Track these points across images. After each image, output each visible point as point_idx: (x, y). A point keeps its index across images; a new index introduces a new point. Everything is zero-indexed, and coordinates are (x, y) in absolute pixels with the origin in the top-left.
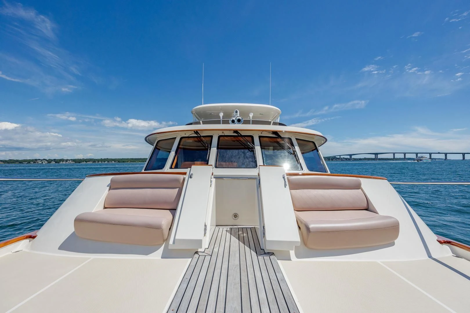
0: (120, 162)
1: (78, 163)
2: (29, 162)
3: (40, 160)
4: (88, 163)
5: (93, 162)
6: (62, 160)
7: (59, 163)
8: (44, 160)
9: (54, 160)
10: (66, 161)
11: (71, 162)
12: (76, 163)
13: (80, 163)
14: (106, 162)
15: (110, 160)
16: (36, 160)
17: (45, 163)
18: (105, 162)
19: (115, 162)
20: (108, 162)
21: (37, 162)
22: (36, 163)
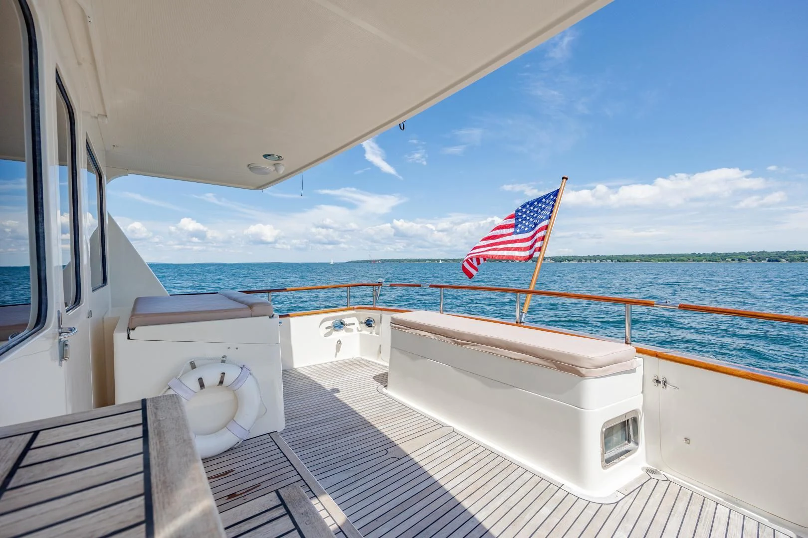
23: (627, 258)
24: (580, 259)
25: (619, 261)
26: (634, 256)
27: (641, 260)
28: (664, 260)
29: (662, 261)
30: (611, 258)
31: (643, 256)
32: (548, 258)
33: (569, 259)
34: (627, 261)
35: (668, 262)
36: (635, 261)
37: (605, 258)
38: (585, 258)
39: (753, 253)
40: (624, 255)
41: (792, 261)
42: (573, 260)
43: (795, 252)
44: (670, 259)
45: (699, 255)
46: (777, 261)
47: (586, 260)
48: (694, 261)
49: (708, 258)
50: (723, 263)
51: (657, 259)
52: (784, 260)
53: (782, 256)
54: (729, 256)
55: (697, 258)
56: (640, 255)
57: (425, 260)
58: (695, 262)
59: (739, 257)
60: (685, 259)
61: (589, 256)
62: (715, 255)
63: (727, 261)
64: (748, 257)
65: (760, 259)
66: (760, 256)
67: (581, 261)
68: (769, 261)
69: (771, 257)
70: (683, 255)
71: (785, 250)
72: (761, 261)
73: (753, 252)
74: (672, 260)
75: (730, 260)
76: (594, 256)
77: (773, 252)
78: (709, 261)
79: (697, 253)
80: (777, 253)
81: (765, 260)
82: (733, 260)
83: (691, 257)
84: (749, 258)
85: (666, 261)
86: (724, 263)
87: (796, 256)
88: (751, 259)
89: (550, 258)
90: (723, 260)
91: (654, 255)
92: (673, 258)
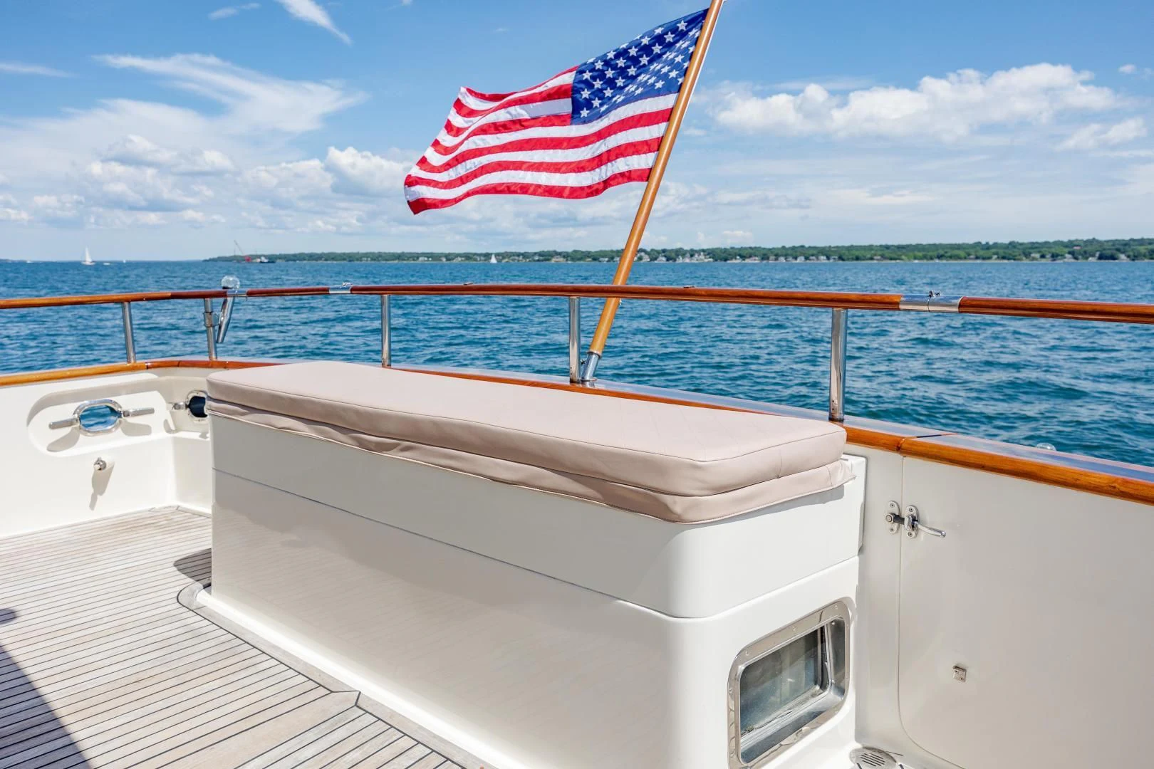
23: (857, 253)
24: (765, 255)
25: (841, 258)
26: (870, 248)
27: (883, 257)
28: (925, 257)
29: (920, 259)
30: (827, 252)
31: (887, 247)
32: (699, 252)
33: (744, 254)
34: (857, 259)
35: (931, 262)
36: (872, 259)
37: (815, 252)
38: (776, 252)
39: (1076, 243)
40: (852, 246)
41: (1134, 258)
42: (750, 257)
43: (1141, 242)
44: (935, 254)
45: (987, 247)
46: (1113, 258)
47: (777, 256)
48: (977, 258)
49: (1001, 252)
50: (1025, 261)
51: (911, 254)
52: (1123, 256)
53: (1121, 247)
54: (1036, 248)
55: (981, 253)
56: (881, 246)
57: (415, 256)
58: (978, 261)
59: (1053, 250)
60: (962, 253)
61: (784, 247)
62: (1014, 247)
63: (1034, 259)
64: (1067, 250)
65: (1086, 255)
66: (1086, 249)
67: (768, 259)
68: (1100, 258)
69: (1104, 249)
70: (959, 247)
71: (1127, 238)
72: (1087, 258)
73: (1077, 240)
74: (940, 257)
75: (1037, 256)
76: (794, 248)
77: (1108, 241)
78: (1004, 258)
79: (984, 243)
80: (1114, 242)
81: (1093, 256)
82: (1043, 256)
83: (972, 251)
84: (1069, 253)
85: (927, 259)
86: (1027, 261)
87: (1142, 249)
88: (1071, 253)
89: (703, 251)
90: (1027, 255)
91: (908, 246)
92: (941, 252)
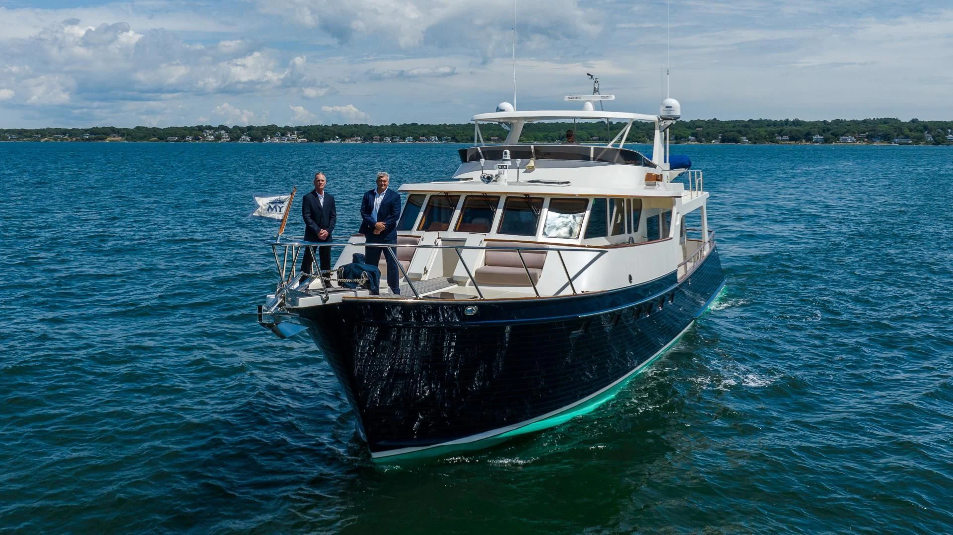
0: (457, 141)
1: (317, 140)
2: (183, 137)
3: (210, 128)
4: (348, 141)
5: (365, 140)
6: (271, 130)
7: (261, 140)
8: (222, 128)
9: (250, 128)
10: (283, 135)
11: (294, 139)
12: (311, 141)
13: (322, 140)
14: (409, 140)
15: (421, 132)
16: (201, 129)
17: (226, 137)
18: (404, 140)
19: (440, 139)
20: (415, 139)
21: (203, 137)
22: (199, 139)
